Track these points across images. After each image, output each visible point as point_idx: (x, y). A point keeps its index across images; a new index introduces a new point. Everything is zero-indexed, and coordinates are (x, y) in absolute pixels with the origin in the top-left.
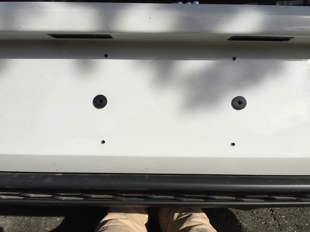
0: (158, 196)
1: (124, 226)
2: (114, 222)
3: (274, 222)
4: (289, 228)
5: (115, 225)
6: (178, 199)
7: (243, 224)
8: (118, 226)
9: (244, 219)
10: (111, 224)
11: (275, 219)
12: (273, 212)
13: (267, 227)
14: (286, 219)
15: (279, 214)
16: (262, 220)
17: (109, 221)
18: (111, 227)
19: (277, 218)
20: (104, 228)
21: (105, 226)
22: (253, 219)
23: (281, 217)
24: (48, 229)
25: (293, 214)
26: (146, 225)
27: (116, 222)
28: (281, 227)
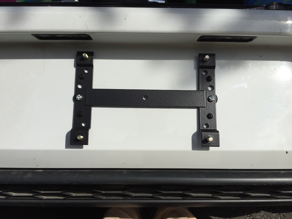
0: (137, 194)
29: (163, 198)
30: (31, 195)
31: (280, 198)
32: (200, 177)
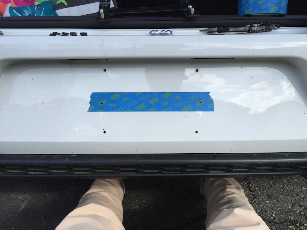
0: (146, 170)
1: (103, 197)
3: (249, 192)
4: (260, 197)
6: (161, 172)
10: (93, 195)
11: (250, 190)
12: (249, 184)
14: (260, 190)
15: (254, 186)
19: (252, 189)
23: (256, 189)
25: (266, 186)
27: (97, 194)
28: (254, 196)
29: (166, 172)
30: (67, 171)
31: (256, 172)
32: (192, 159)
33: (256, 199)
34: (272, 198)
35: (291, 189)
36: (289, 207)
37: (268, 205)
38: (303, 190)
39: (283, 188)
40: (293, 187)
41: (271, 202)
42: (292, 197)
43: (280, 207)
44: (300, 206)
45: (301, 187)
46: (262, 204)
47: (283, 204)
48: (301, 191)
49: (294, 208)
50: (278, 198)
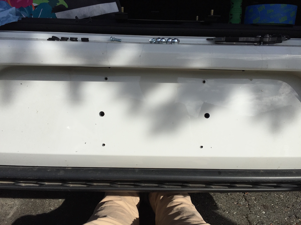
0: (146, 184)
1: (119, 207)
2: (111, 203)
3: (245, 202)
4: (256, 208)
5: (112, 206)
6: (161, 186)
7: (218, 204)
8: (114, 206)
9: (220, 200)
10: (108, 205)
12: (245, 194)
13: (238, 207)
14: (255, 200)
15: (250, 195)
16: (235, 200)
17: (106, 202)
18: (108, 207)
19: (247, 199)
20: (102, 209)
21: (103, 206)
22: (227, 200)
23: (251, 199)
24: (52, 208)
25: (261, 196)
26: (137, 206)
27: (112, 203)
28: (250, 207)
29: (166, 186)
30: (60, 184)
33: (252, 209)
34: (268, 208)
35: (286, 199)
36: (286, 219)
37: (265, 216)
38: (298, 200)
39: (279, 197)
40: (288, 197)
41: (267, 213)
42: (288, 208)
43: (277, 219)
44: (296, 217)
45: (296, 197)
46: (258, 215)
47: (279, 215)
48: (297, 202)
49: (290, 220)
50: (274, 209)
